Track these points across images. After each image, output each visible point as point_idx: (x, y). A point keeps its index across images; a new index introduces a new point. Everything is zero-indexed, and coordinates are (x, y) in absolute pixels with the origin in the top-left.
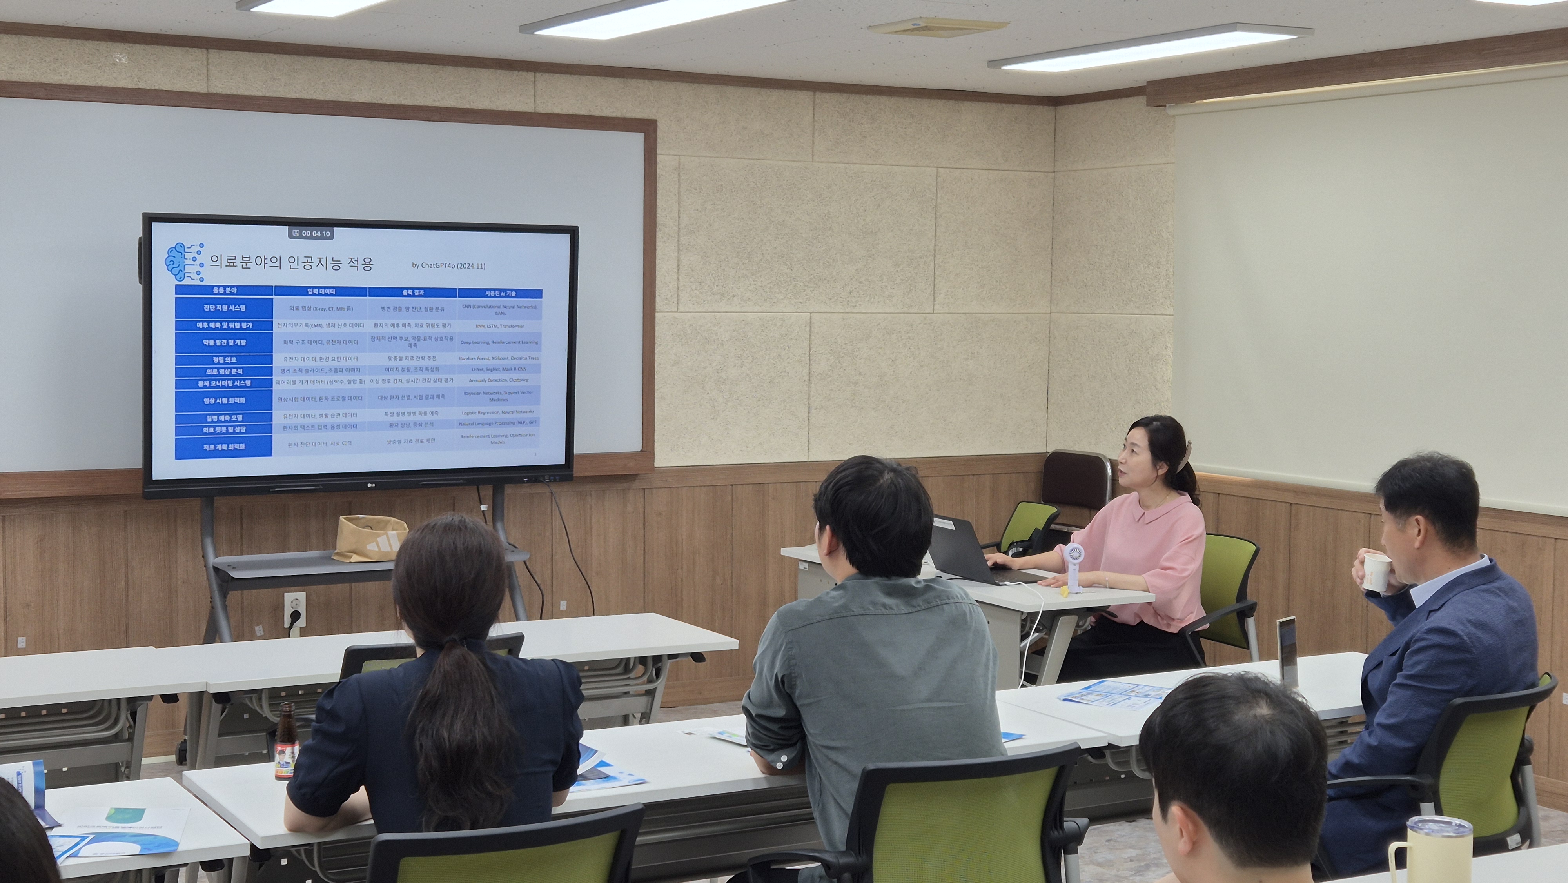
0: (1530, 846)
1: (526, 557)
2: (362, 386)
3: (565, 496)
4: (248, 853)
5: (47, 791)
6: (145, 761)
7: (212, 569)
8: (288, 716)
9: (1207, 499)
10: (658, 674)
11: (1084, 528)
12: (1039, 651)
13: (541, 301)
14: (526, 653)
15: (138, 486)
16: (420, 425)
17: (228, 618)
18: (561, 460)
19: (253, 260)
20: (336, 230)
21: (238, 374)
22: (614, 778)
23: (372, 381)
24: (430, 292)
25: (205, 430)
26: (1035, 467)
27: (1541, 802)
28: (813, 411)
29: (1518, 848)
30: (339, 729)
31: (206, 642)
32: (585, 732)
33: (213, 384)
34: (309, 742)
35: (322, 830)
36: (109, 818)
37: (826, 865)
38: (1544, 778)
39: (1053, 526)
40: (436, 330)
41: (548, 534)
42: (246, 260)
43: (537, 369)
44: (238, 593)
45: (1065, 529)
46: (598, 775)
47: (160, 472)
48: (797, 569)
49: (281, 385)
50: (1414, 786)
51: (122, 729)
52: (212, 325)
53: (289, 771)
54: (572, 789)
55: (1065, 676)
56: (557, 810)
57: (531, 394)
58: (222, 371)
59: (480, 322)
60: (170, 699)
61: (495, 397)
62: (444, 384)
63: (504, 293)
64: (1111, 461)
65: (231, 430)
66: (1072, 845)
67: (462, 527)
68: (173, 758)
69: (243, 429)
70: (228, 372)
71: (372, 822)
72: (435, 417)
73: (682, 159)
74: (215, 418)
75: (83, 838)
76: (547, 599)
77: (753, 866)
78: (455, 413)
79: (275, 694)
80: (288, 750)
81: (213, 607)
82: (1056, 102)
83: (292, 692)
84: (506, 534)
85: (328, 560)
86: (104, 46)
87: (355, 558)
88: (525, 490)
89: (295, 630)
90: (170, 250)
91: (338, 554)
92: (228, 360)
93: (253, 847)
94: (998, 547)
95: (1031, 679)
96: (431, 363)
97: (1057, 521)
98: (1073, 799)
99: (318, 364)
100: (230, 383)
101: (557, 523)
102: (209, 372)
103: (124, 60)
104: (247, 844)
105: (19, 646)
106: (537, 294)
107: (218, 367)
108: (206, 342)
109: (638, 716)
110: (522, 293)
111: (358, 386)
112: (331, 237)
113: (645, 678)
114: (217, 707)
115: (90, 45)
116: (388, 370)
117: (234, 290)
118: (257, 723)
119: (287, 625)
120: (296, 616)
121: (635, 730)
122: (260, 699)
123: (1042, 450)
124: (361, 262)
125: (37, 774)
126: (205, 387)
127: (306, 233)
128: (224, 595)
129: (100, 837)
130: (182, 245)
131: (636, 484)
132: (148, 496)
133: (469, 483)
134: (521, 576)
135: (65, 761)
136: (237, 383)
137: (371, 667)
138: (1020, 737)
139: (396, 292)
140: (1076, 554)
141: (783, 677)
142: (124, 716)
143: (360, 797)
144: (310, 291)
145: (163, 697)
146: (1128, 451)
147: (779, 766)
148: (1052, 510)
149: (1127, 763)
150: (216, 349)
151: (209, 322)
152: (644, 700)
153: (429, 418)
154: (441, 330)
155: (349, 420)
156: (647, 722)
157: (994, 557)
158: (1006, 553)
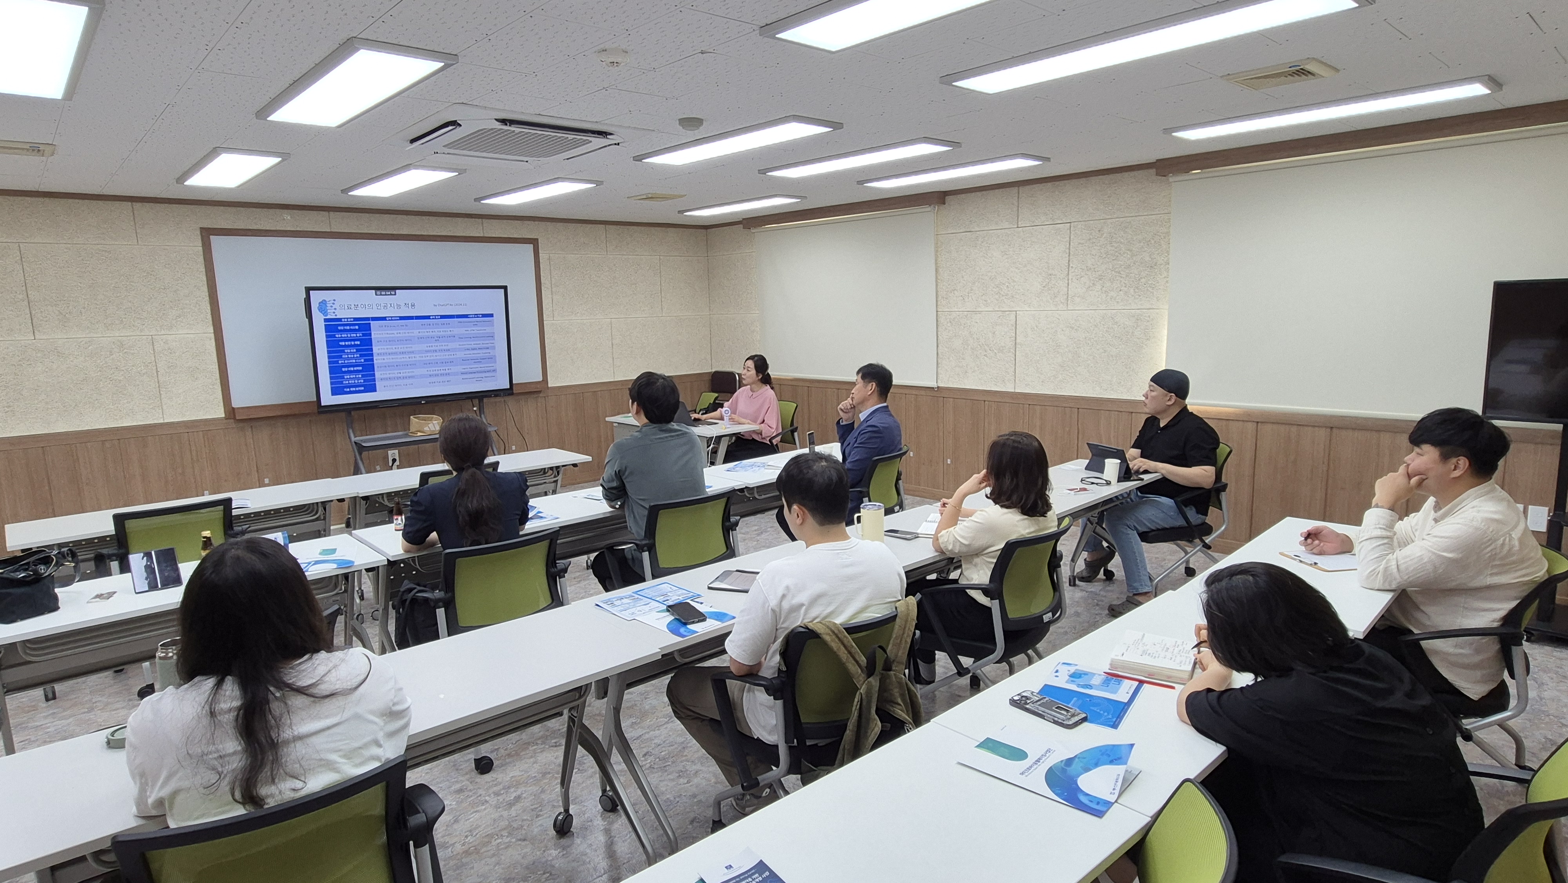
0: (902, 511)
1: (496, 429)
2: (415, 359)
3: (510, 401)
4: (386, 563)
5: (290, 545)
6: (332, 528)
7: (354, 443)
8: (398, 503)
9: (776, 387)
10: (558, 475)
11: (728, 401)
12: (715, 452)
13: (493, 319)
14: (500, 469)
15: (315, 409)
16: (443, 375)
17: (363, 463)
18: (508, 387)
19: (359, 306)
20: (397, 291)
21: (357, 357)
22: (545, 518)
23: (420, 357)
24: (443, 317)
25: (344, 382)
26: (709, 378)
27: (905, 494)
28: (615, 360)
29: (898, 512)
30: (422, 508)
31: (354, 474)
32: (530, 500)
33: (346, 362)
34: (409, 515)
35: (419, 550)
36: (320, 554)
37: (636, 545)
38: (905, 484)
39: (717, 401)
40: (447, 333)
41: (504, 418)
42: (356, 306)
43: (494, 348)
44: (367, 452)
45: (721, 402)
46: (536, 517)
47: (324, 403)
48: (613, 426)
49: (377, 360)
50: (861, 492)
51: (320, 516)
52: (343, 336)
53: (402, 527)
54: (527, 524)
55: (726, 461)
56: (521, 533)
57: (492, 358)
58: (350, 356)
59: (466, 329)
60: (341, 500)
61: (477, 361)
62: (452, 356)
63: (476, 316)
64: (738, 374)
65: (356, 381)
66: (734, 527)
67: (467, 419)
68: (344, 525)
69: (362, 381)
70: (352, 356)
71: (440, 545)
72: (450, 371)
73: (551, 255)
74: (348, 377)
75: (309, 563)
76: (507, 445)
77: (607, 548)
78: (460, 369)
79: (390, 495)
80: (400, 518)
81: (356, 460)
82: (706, 227)
83: (397, 493)
84: (485, 418)
85: (407, 436)
86: (278, 211)
87: (419, 434)
88: (493, 400)
89: (395, 466)
90: (320, 303)
91: (411, 433)
92: (352, 351)
93: (388, 560)
94: (695, 412)
95: (712, 463)
96: (445, 348)
97: (718, 399)
98: (733, 509)
99: (394, 351)
100: (354, 361)
101: (508, 413)
102: (343, 356)
103: (289, 218)
104: (384, 560)
105: (266, 483)
106: (491, 315)
107: (348, 354)
108: (341, 343)
109: (551, 491)
110: (484, 316)
111: (414, 359)
112: (395, 294)
113: (553, 476)
114: (363, 502)
115: (272, 211)
116: (427, 351)
117: (352, 320)
118: (383, 507)
119: (390, 465)
120: (394, 460)
121: (550, 497)
122: (383, 497)
123: (710, 371)
124: (410, 305)
125: (284, 538)
126: (342, 363)
127: (383, 293)
128: (360, 454)
129: (317, 563)
130: (325, 300)
131: (541, 395)
132: (320, 413)
133: (468, 398)
134: (494, 435)
135: (295, 531)
136: (357, 361)
137: (432, 481)
138: (711, 487)
139: (428, 317)
140: (727, 412)
141: (619, 471)
142: (321, 509)
143: (434, 535)
144: (387, 319)
145: (338, 500)
146: (746, 370)
147: (617, 506)
148: (716, 395)
149: (753, 493)
150: (345, 346)
151: (341, 334)
152: (553, 484)
153: (447, 371)
154: (449, 333)
155: (410, 374)
156: (555, 494)
157: (694, 416)
158: (699, 413)
